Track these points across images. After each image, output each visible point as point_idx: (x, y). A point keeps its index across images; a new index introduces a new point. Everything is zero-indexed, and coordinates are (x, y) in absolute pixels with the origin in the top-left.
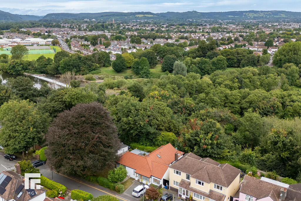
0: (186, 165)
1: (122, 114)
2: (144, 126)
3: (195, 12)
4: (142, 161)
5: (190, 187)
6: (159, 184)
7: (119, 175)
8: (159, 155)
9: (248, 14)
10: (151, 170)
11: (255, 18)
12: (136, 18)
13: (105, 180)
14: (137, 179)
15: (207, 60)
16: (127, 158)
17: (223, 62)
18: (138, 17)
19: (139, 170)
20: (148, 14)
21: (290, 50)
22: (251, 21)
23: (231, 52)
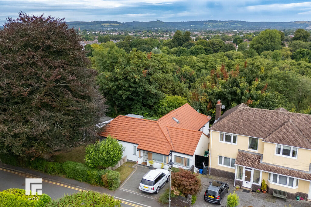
0: (246, 121)
1: (102, 67)
2: (141, 81)
3: (160, 21)
4: (148, 127)
5: (261, 162)
6: (188, 165)
7: (108, 153)
8: (176, 119)
9: (208, 24)
10: (169, 140)
11: (214, 27)
12: (102, 26)
13: (79, 166)
14: (140, 161)
15: (185, 49)
16: (119, 127)
17: (201, 50)
18: (104, 26)
19: (145, 144)
20: (114, 23)
21: (267, 37)
22: (212, 29)
23: (207, 43)
